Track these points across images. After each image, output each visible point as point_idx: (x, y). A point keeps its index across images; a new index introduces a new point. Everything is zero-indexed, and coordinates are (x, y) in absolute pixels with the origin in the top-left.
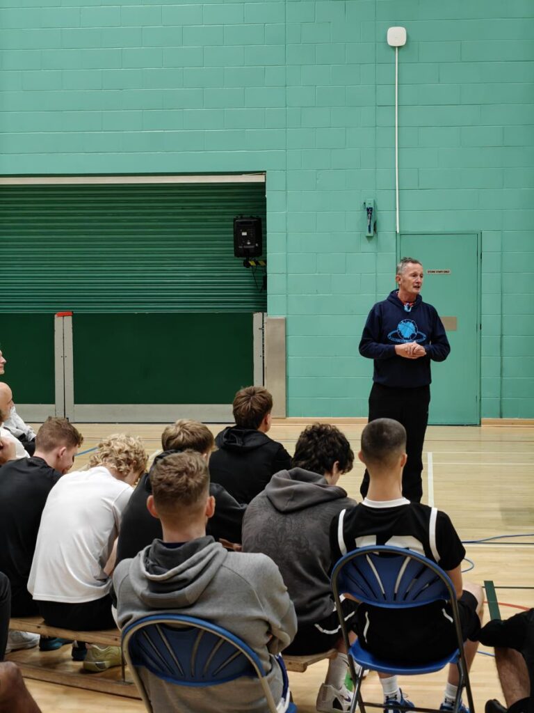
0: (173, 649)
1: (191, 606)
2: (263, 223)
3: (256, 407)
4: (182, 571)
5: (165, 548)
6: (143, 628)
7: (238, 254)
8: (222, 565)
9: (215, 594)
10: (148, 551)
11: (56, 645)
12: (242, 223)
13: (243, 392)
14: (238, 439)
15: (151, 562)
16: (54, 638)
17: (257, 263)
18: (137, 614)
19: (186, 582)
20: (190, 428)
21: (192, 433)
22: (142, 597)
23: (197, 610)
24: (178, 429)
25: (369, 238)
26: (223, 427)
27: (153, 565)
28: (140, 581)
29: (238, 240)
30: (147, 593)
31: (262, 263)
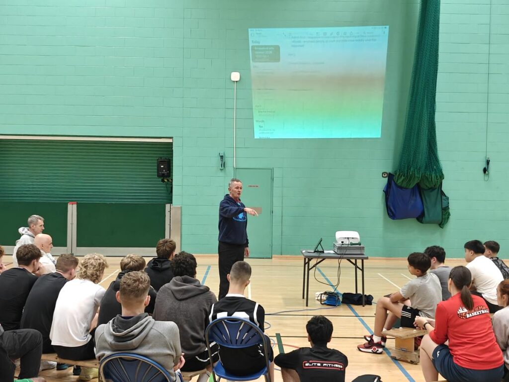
0: (126, 370)
1: (136, 349)
2: (171, 162)
3: (168, 249)
4: (132, 331)
5: (123, 319)
6: (111, 360)
7: (159, 176)
8: (152, 328)
9: (148, 343)
10: (114, 321)
11: (65, 367)
12: (161, 161)
13: (161, 241)
14: (159, 264)
15: (115, 327)
16: (64, 364)
17: (168, 180)
18: (108, 353)
19: (134, 336)
20: (136, 259)
21: (137, 261)
22: (111, 345)
23: (139, 351)
24: (129, 260)
25: (221, 170)
26: (151, 258)
27: (117, 328)
28: (110, 336)
29: (159, 169)
30: (113, 342)
31: (170, 180)
